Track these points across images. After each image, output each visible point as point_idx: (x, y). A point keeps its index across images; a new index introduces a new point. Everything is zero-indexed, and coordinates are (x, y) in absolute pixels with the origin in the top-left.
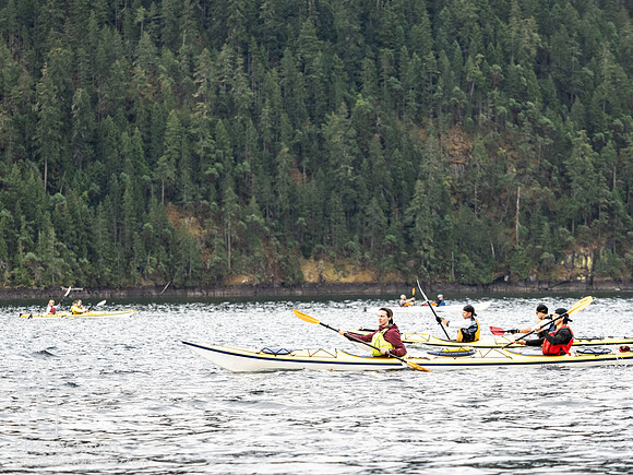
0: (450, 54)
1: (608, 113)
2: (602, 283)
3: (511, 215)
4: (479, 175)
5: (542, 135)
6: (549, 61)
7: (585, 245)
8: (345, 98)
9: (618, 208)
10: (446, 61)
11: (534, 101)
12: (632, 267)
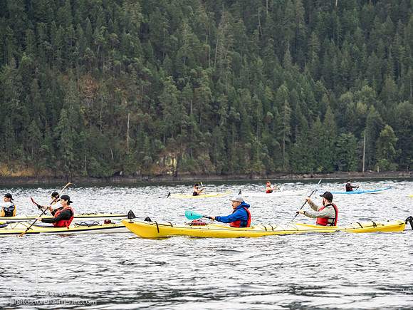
0: (83, 26)
1: (187, 65)
2: (183, 176)
3: (124, 132)
4: (103, 106)
5: (144, 79)
6: (149, 31)
7: (172, 151)
8: (15, 55)
9: (193, 127)
10: (81, 31)
11: (138, 57)
12: (203, 166)
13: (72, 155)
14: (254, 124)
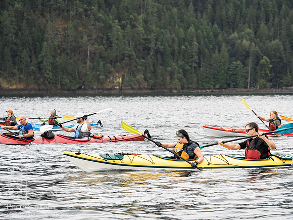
1: (127, 11)
2: (126, 89)
3: (85, 58)
7: (119, 72)
11: (94, 6)
12: (139, 83)
13: (51, 74)
14: (173, 54)
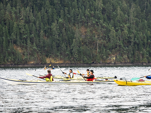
0: (81, 9)
1: (119, 23)
2: (118, 63)
3: (96, 47)
4: (88, 38)
5: (103, 28)
6: (105, 11)
7: (114, 54)
8: (57, 20)
9: (121, 45)
10: (81, 10)
11: (101, 20)
12: (125, 60)
13: (77, 55)
14: (144, 44)
